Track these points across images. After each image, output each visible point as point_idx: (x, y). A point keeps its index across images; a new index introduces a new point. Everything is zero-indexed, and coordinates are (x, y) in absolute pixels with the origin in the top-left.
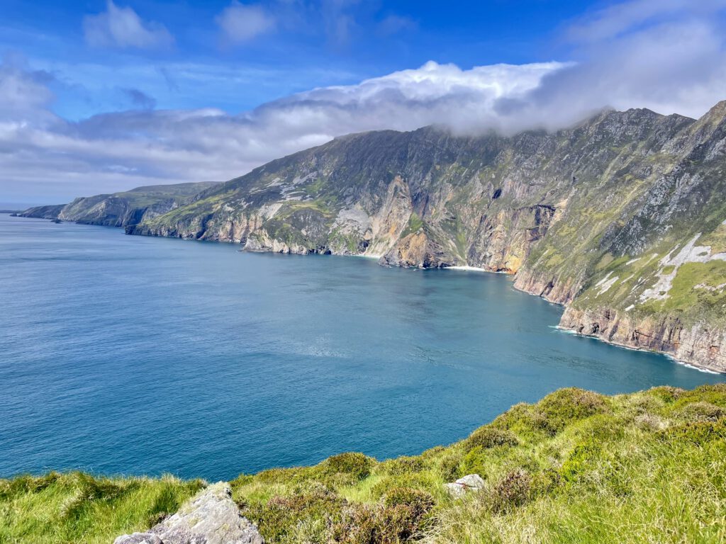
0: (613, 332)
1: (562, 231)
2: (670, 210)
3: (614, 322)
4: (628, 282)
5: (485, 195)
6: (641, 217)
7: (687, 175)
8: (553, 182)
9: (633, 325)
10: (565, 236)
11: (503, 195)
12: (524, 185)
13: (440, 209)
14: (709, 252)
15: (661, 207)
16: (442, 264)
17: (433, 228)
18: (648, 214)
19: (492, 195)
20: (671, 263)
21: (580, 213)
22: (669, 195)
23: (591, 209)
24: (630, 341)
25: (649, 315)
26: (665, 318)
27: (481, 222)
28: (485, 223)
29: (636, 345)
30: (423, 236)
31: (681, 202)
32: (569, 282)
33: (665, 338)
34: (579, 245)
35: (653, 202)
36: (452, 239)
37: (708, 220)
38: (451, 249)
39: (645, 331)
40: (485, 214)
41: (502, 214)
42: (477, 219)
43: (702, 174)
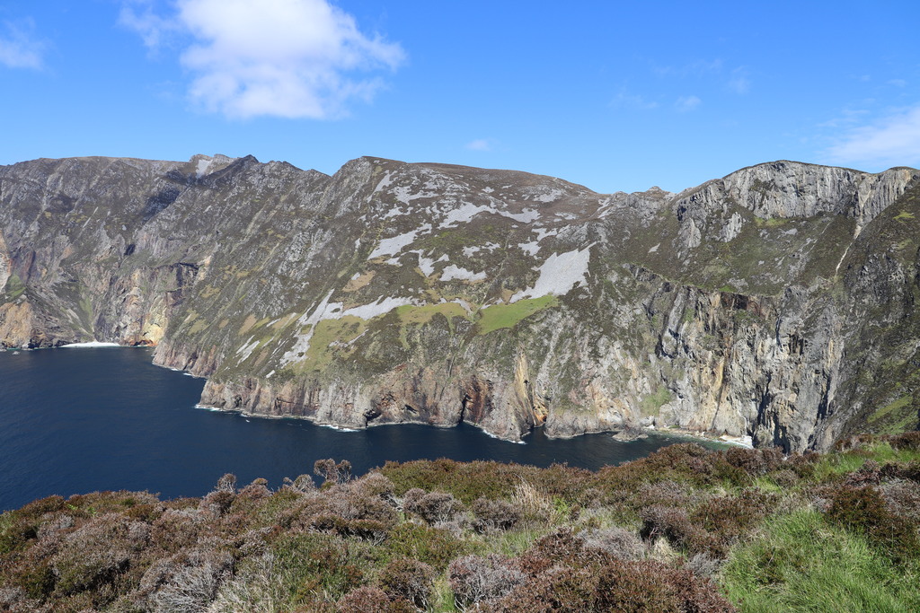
0: (256, 404)
1: (205, 292)
2: (306, 266)
3: (256, 392)
4: (268, 345)
5: (114, 250)
6: (281, 275)
7: (320, 231)
8: (195, 236)
9: (275, 392)
10: (208, 298)
11: (137, 251)
12: (162, 239)
13: (54, 269)
14: (341, 308)
15: (299, 263)
16: (59, 341)
17: (43, 295)
18: (288, 271)
19: (123, 251)
20: (308, 322)
21: (224, 271)
22: (306, 251)
23: (234, 267)
24: (273, 411)
25: (289, 380)
26: (305, 381)
27: (111, 284)
28: (116, 286)
29: (279, 414)
30: (26, 307)
31: (315, 258)
32: (213, 351)
33: (306, 401)
34: (223, 307)
35: (291, 258)
36: (72, 308)
37: (340, 276)
38: (70, 321)
39: (287, 398)
40: (116, 274)
41: (137, 275)
42: (105, 282)
43: (333, 230)
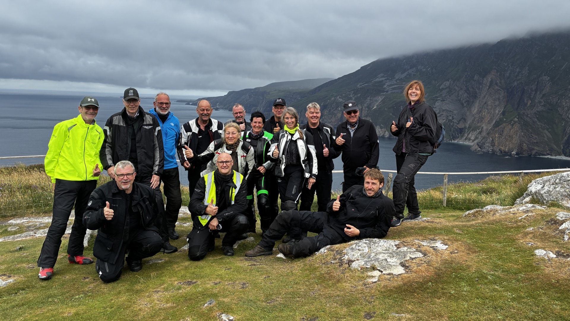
13: (537, 101)
16: (536, 152)
17: (528, 119)
30: (516, 127)
38: (546, 139)
